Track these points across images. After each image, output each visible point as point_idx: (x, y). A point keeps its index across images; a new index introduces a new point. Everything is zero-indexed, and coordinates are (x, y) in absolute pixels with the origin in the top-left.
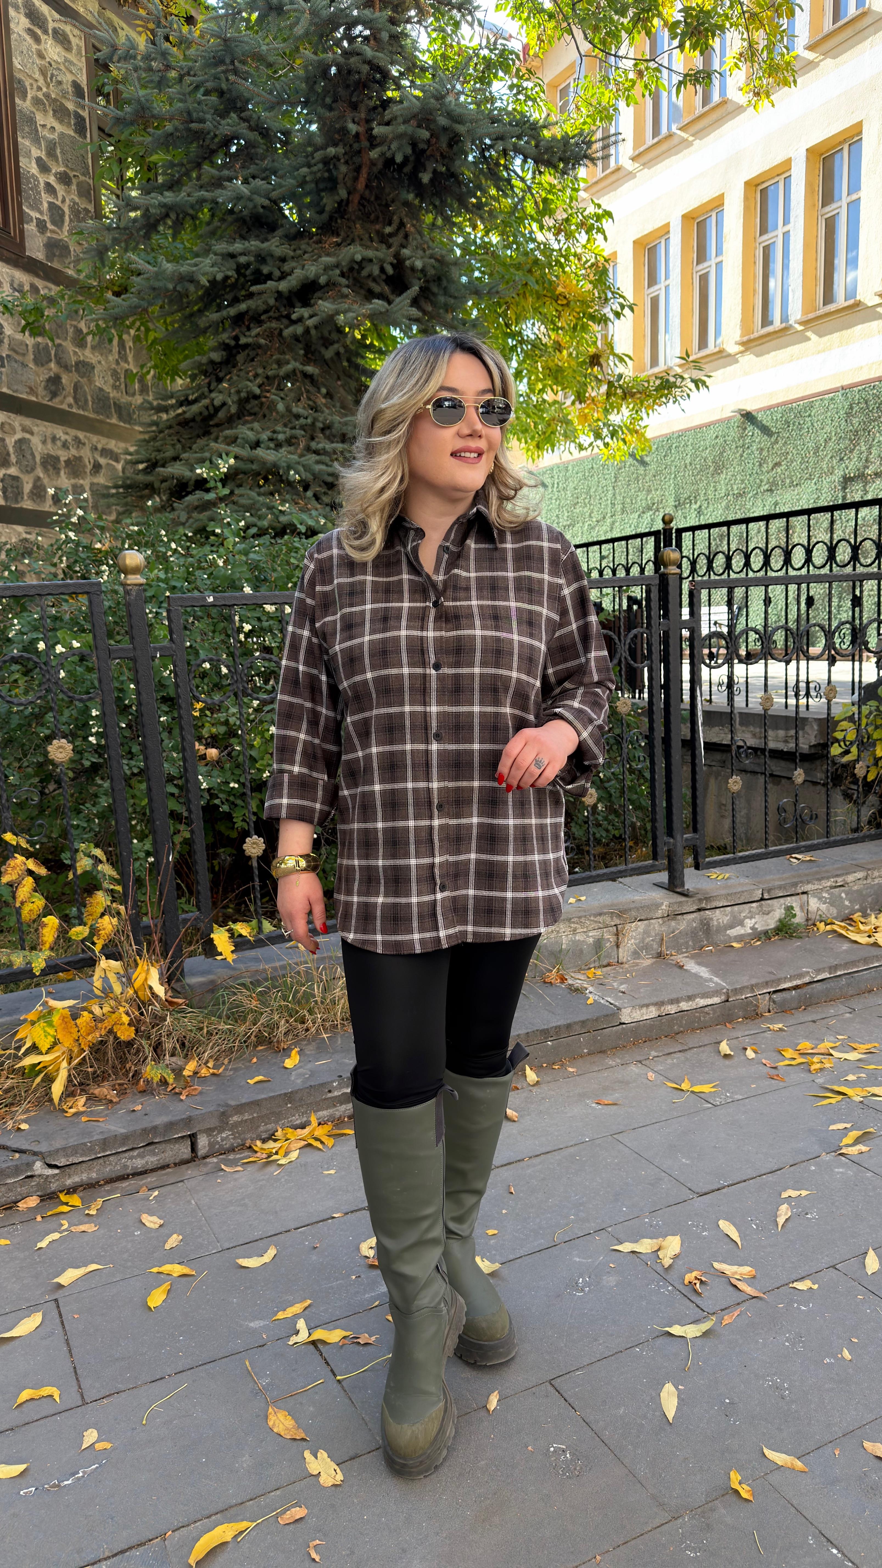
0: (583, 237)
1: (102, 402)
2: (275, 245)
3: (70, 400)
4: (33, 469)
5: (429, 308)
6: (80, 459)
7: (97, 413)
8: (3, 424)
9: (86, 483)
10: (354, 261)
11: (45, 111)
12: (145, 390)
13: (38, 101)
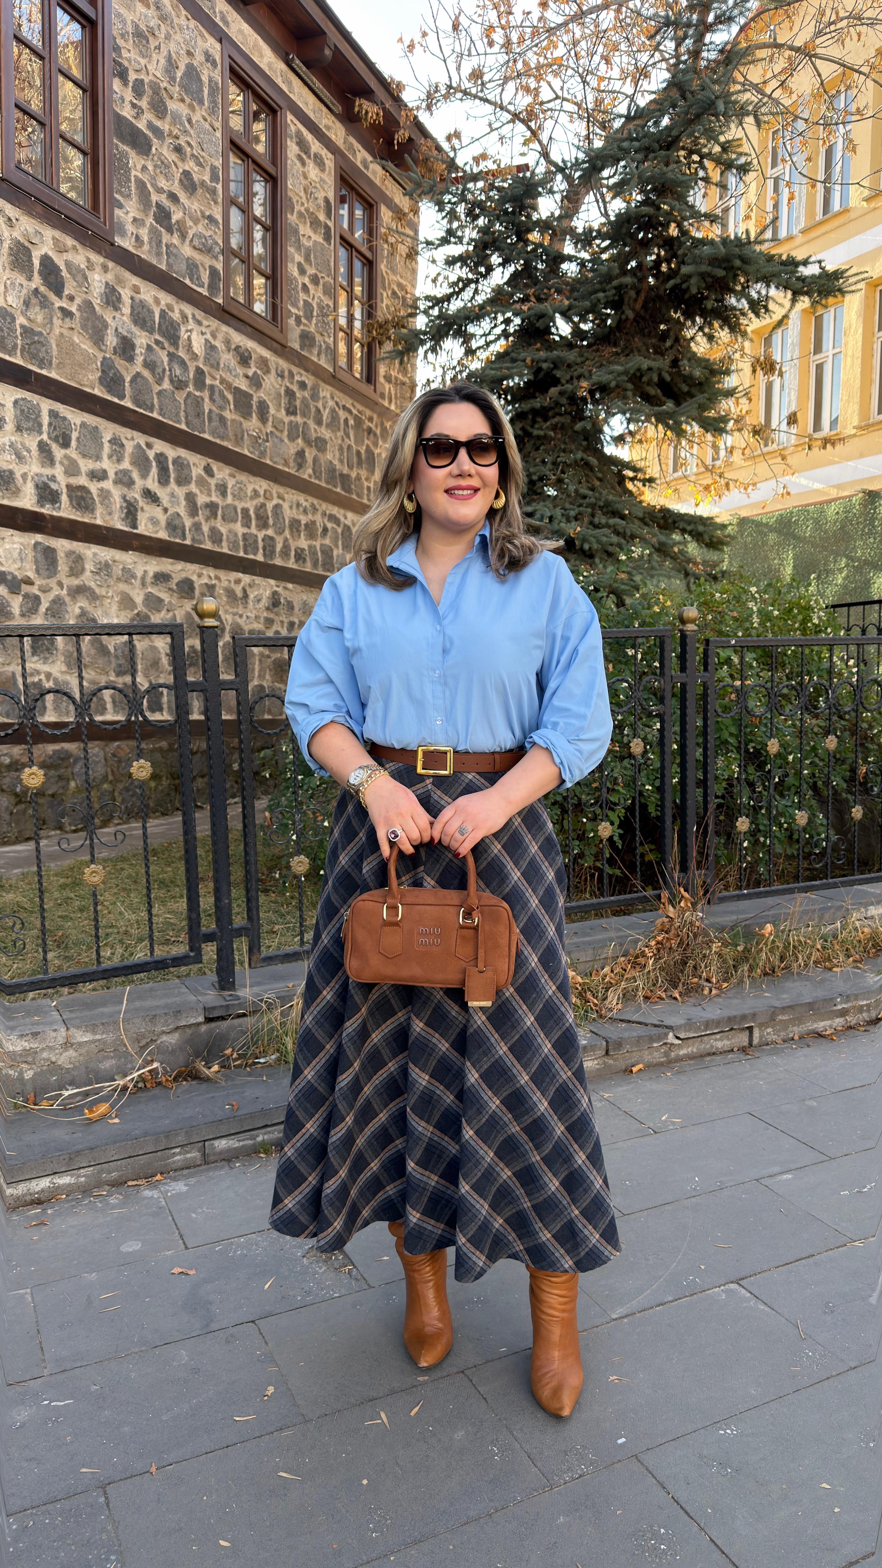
1: (332, 473)
3: (310, 471)
4: (283, 531)
6: (314, 523)
7: (327, 483)
8: (265, 491)
9: (317, 544)
10: (639, 370)
11: (305, 223)
12: (360, 463)
13: (300, 214)
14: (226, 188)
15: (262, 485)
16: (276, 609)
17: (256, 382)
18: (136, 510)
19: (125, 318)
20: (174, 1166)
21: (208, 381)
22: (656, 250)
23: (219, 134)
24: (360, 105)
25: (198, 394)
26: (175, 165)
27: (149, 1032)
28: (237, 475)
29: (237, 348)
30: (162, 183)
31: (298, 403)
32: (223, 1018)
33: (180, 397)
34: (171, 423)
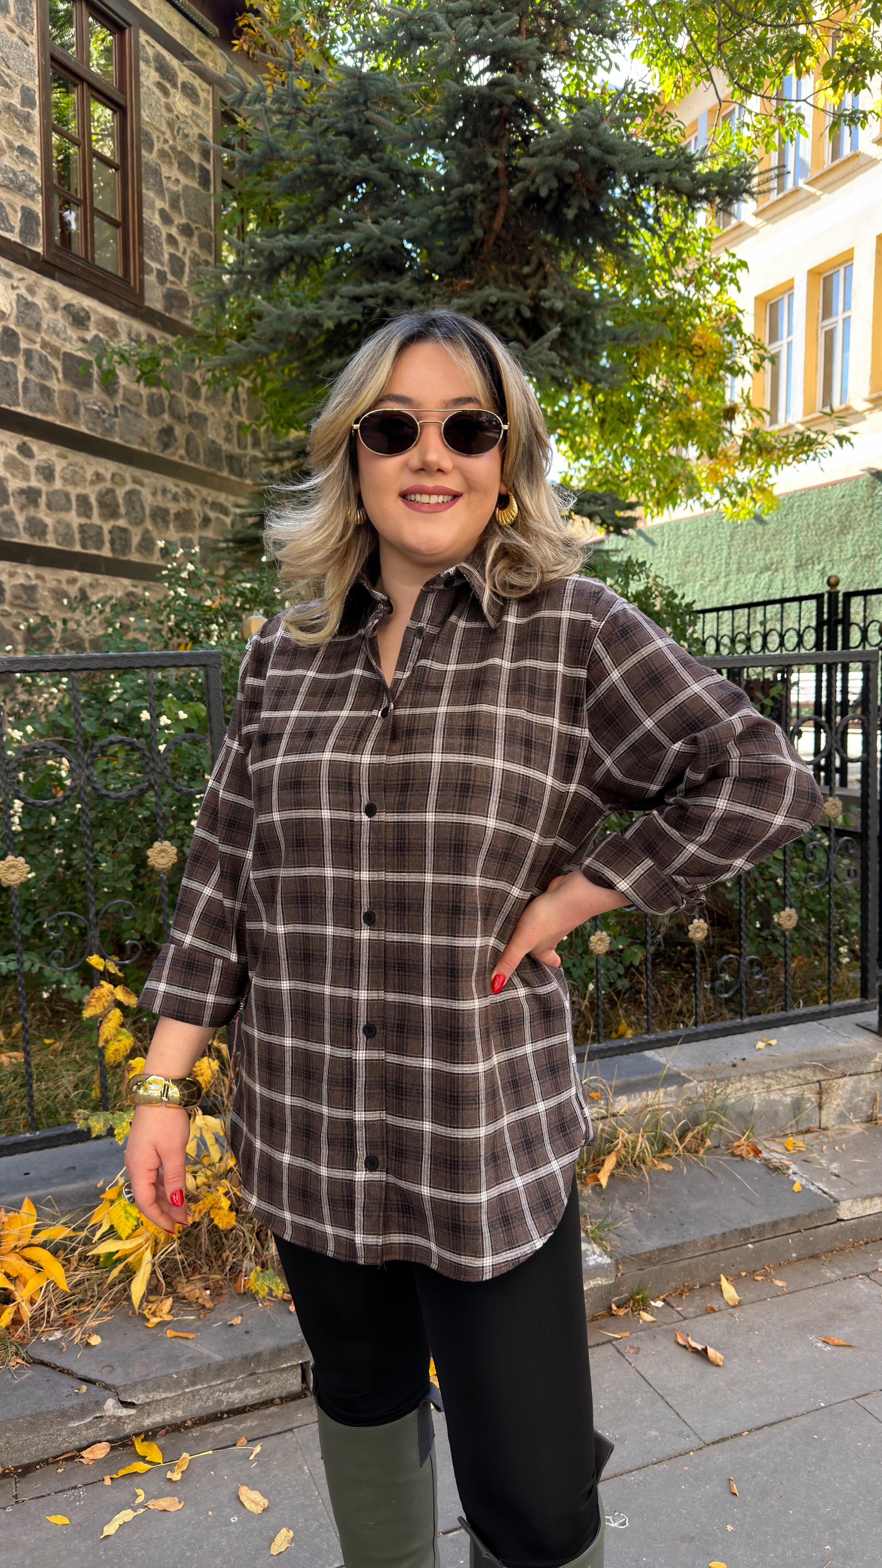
0: (714, 288)
1: (214, 454)
2: (404, 286)
3: (182, 452)
4: (142, 521)
5: (566, 354)
6: (189, 512)
7: (208, 465)
9: (194, 536)
10: (488, 303)
11: (170, 164)
12: (257, 444)
13: (163, 154)
14: (46, 114)
15: (108, 467)
17: (97, 347)
21: (23, 345)
23: (33, 50)
25: (6, 359)
28: (69, 455)
29: (68, 307)
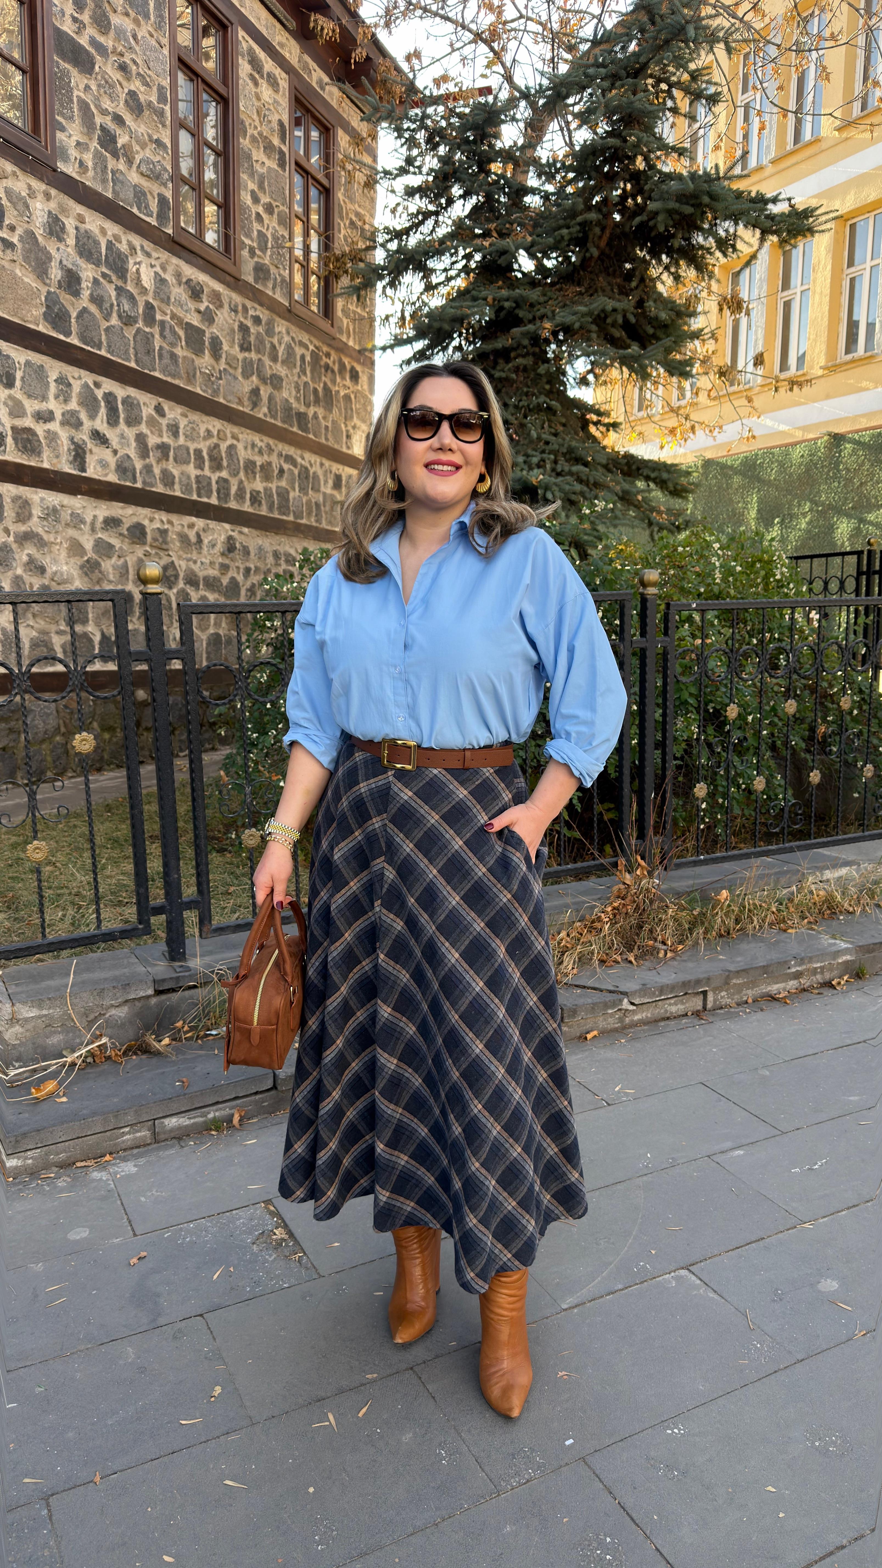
1: (288, 412)
4: (238, 473)
6: (269, 464)
7: (284, 422)
8: (219, 431)
9: (273, 486)
10: (603, 311)
11: (258, 148)
12: (317, 401)
13: (254, 139)
14: (174, 109)
15: (215, 425)
16: (231, 555)
17: (208, 317)
18: (85, 452)
19: (69, 250)
20: (123, 1146)
21: (158, 317)
22: (622, 185)
23: (166, 51)
24: (316, 21)
25: (147, 330)
26: (120, 84)
27: (97, 1006)
28: (189, 414)
29: (189, 281)
30: (107, 104)
31: (252, 339)
32: (173, 990)
33: (129, 333)
34: (120, 361)
